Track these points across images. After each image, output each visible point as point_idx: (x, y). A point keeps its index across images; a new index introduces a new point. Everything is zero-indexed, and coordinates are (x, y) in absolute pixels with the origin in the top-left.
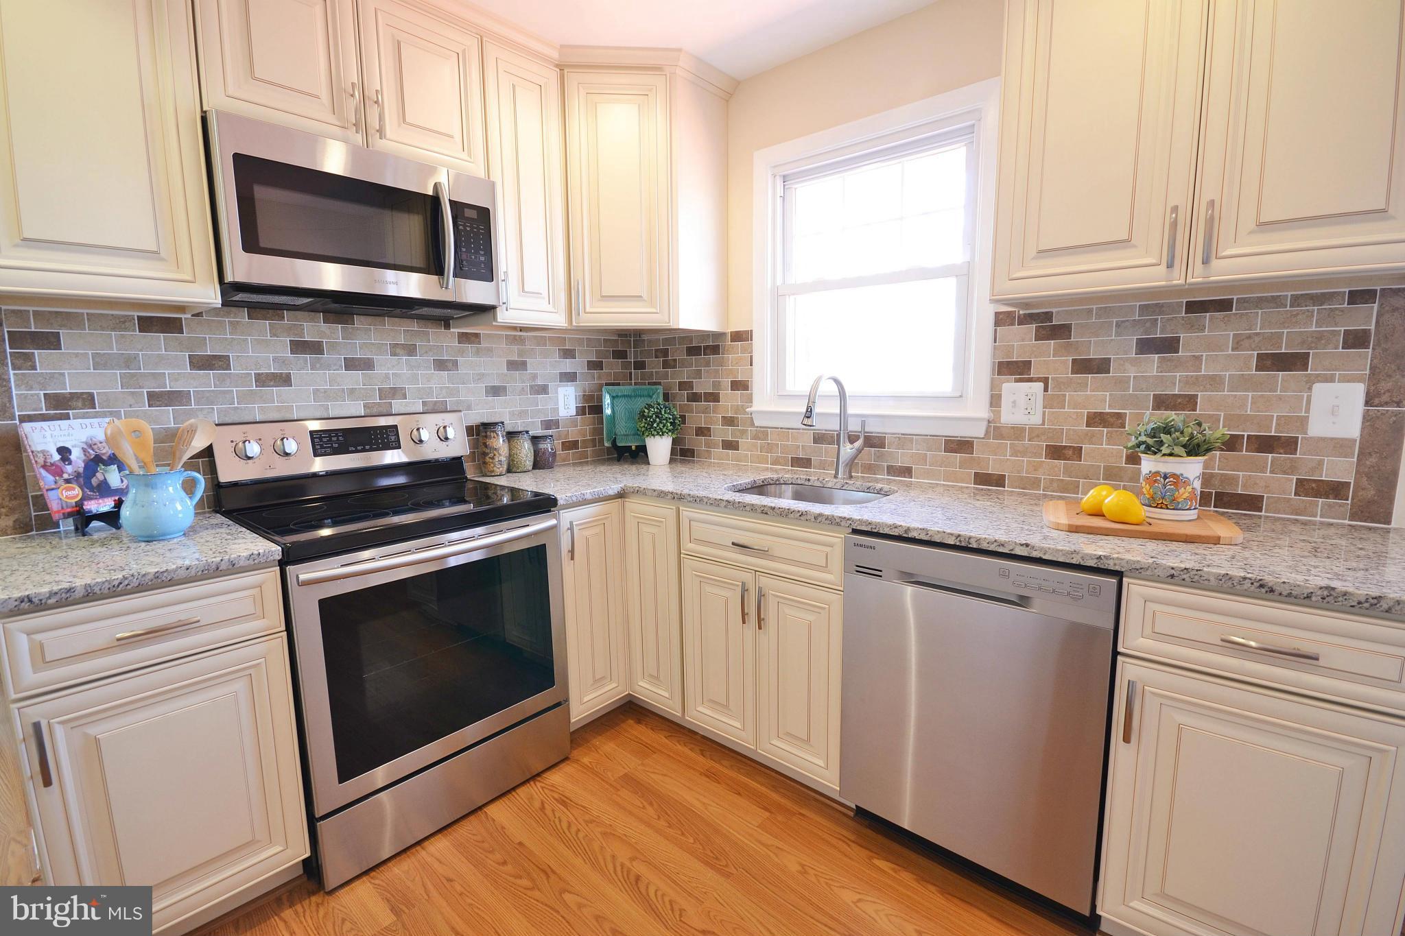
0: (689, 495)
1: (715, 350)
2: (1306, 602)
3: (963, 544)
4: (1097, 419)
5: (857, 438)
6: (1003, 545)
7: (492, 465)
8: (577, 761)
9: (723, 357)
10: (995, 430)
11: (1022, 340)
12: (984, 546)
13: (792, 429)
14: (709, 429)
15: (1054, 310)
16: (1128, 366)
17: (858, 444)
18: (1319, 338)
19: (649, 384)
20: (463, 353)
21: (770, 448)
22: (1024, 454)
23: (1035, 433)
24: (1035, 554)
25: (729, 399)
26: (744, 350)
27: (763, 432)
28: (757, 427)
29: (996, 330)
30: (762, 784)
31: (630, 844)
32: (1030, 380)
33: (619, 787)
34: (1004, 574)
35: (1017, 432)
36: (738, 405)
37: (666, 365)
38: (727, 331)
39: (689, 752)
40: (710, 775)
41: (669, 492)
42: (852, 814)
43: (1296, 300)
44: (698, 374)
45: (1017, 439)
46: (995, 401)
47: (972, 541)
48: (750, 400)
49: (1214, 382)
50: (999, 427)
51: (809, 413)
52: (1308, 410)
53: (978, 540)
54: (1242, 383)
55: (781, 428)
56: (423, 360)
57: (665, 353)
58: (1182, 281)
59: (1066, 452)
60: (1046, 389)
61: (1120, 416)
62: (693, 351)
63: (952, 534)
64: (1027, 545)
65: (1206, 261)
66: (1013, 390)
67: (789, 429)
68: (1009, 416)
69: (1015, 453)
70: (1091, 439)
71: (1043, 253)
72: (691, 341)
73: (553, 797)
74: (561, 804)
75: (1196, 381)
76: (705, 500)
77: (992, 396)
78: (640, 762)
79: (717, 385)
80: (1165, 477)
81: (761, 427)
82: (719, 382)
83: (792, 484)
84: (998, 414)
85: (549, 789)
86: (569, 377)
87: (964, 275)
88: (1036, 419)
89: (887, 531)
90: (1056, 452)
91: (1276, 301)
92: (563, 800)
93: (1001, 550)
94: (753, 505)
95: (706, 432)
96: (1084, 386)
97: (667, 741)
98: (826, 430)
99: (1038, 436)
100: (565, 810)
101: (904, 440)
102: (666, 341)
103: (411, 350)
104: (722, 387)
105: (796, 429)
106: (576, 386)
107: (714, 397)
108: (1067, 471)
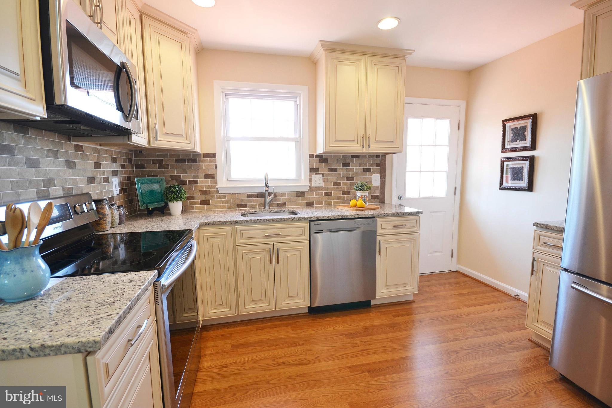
0: (241, 220)
1: (195, 161)
2: (403, 215)
3: (343, 218)
4: (335, 184)
5: (272, 194)
6: (353, 216)
7: (105, 225)
8: (205, 355)
9: (199, 165)
10: (311, 189)
11: (316, 162)
12: (348, 217)
13: (238, 193)
14: (192, 197)
15: (324, 155)
16: (341, 170)
17: (272, 196)
18: (373, 165)
19: (148, 176)
20: (77, 158)
21: (227, 202)
22: (319, 195)
23: (321, 189)
24: (360, 217)
25: (203, 183)
26: (211, 162)
27: (223, 196)
28: (220, 194)
29: (309, 159)
30: (277, 322)
31: (266, 359)
32: (319, 174)
33: (237, 350)
34: (355, 223)
35: (316, 189)
36: (209, 185)
37: (160, 167)
38: (201, 153)
39: (241, 328)
40: (258, 329)
41: (229, 221)
42: (308, 314)
43: (369, 156)
44: (185, 172)
45: (317, 191)
46: (310, 180)
47: (346, 216)
48: (216, 182)
49: (357, 174)
50: (312, 188)
51: (267, 186)
52: (372, 180)
53: (347, 216)
54: (361, 174)
55: (232, 193)
56: (61, 160)
57: (161, 161)
58: (364, 151)
59: (329, 193)
60: (323, 177)
61: (340, 183)
62: (179, 161)
63: (340, 216)
64: (358, 215)
65: (369, 147)
66: (315, 177)
67: (236, 193)
68: (315, 184)
69: (316, 195)
70: (334, 189)
71: (337, 141)
72: (179, 156)
73: (217, 369)
74: (224, 368)
75: (353, 174)
76: (249, 221)
77: (309, 178)
78: (231, 340)
79: (197, 177)
80: (364, 196)
81: (222, 194)
82: (198, 175)
83: (249, 214)
84: (311, 184)
85: (211, 368)
86: (115, 173)
87: (298, 141)
88: (321, 185)
89: (322, 218)
90: (326, 194)
91: (365, 156)
92: (222, 367)
93: (352, 217)
94: (273, 219)
95: (190, 198)
96: (331, 175)
97: (228, 330)
98: (253, 193)
99: (322, 190)
100: (229, 368)
101: (283, 194)
102: (160, 155)
103: (55, 154)
104: (199, 177)
105: (240, 193)
106: (118, 177)
107: (196, 182)
108: (329, 199)
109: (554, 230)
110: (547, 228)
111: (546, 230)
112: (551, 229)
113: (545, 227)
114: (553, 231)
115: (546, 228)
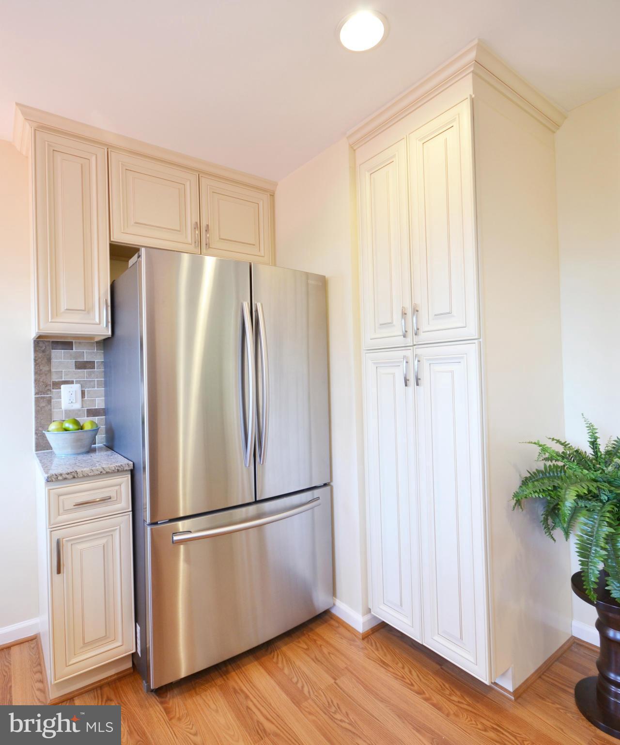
109: (88, 476)
110: (76, 476)
111: (74, 480)
112: (84, 476)
113: (72, 476)
114: (88, 478)
115: (74, 477)
